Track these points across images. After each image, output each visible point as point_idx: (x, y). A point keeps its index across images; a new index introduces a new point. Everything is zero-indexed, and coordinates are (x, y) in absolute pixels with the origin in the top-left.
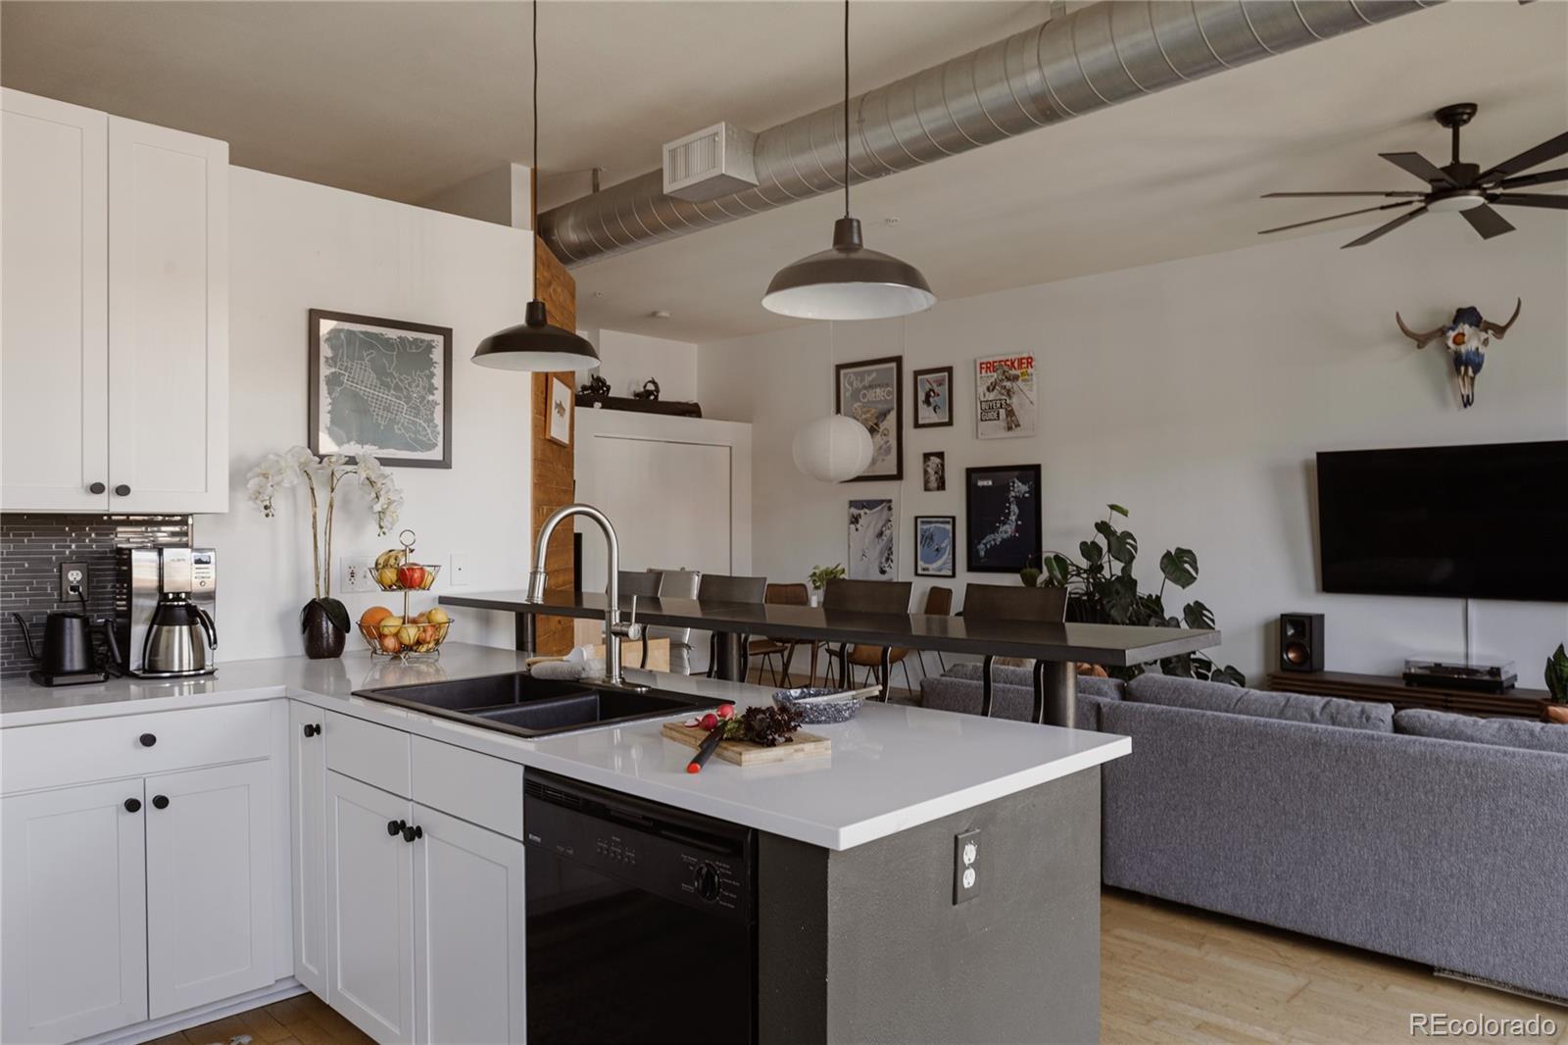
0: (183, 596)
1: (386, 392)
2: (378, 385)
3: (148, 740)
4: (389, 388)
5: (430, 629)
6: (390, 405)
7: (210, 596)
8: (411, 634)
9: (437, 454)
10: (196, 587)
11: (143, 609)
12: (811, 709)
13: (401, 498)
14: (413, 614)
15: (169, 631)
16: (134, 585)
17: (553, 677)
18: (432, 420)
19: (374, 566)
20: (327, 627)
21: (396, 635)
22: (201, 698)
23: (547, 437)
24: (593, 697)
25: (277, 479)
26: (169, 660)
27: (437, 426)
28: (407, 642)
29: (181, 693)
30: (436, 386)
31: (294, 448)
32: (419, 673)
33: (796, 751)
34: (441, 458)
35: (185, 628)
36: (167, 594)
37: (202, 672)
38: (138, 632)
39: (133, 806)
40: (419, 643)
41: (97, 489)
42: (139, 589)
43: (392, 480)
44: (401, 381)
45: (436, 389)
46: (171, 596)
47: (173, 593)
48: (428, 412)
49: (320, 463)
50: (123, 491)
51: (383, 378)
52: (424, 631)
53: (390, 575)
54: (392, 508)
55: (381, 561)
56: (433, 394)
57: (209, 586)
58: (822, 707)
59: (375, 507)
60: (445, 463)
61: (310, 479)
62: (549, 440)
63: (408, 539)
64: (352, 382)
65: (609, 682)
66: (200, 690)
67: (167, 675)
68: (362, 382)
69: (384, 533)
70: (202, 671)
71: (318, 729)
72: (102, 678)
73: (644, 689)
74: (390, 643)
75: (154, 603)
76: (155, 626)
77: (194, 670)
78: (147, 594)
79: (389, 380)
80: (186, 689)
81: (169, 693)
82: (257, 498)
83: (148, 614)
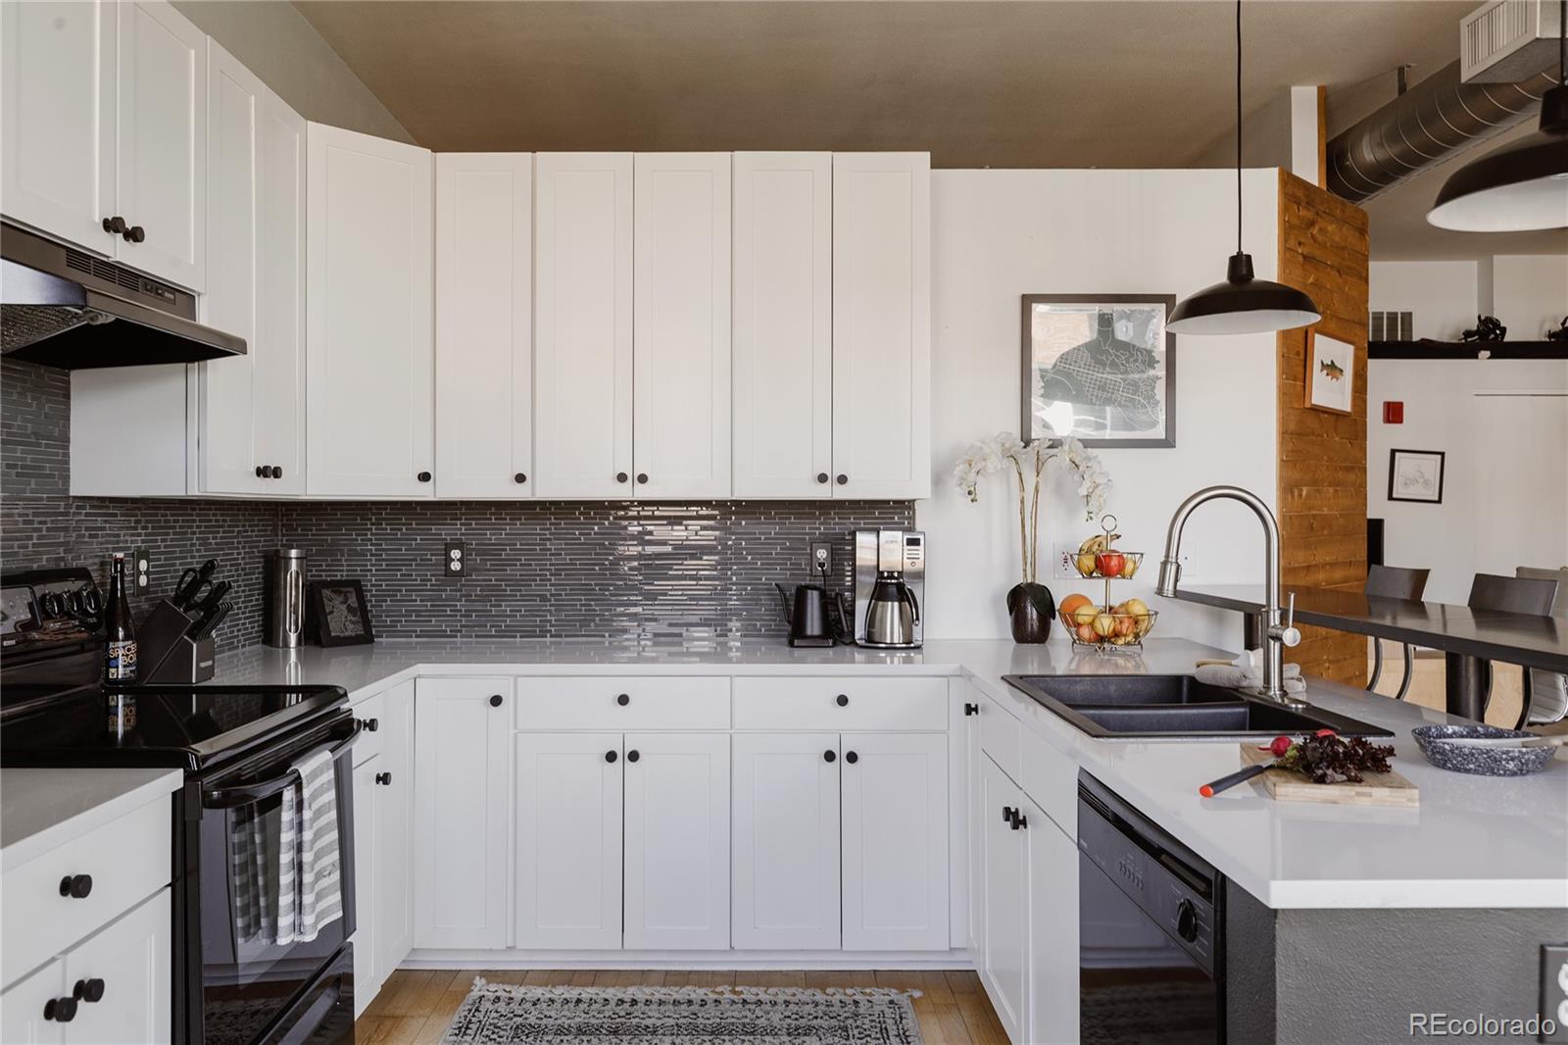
0: (896, 575)
1: (1101, 371)
2: (1093, 364)
3: (843, 701)
4: (1104, 365)
5: (1126, 620)
6: (1105, 383)
7: (919, 576)
8: (1106, 625)
9: (1160, 433)
10: (908, 566)
11: (864, 584)
12: (1452, 751)
13: (1109, 481)
14: (1115, 602)
15: (883, 606)
16: (858, 563)
17: (1214, 683)
18: (1153, 396)
19: (1078, 552)
20: (1032, 613)
21: (1092, 625)
22: (908, 668)
23: (1307, 405)
24: (1242, 710)
25: (980, 465)
26: (883, 633)
27: (1159, 402)
28: (1102, 633)
29: (892, 662)
30: (1157, 359)
31: (1001, 434)
32: (1117, 666)
33: (1358, 794)
34: (1164, 437)
35: (896, 604)
36: (883, 572)
37: (912, 645)
38: (862, 605)
39: (830, 756)
40: (1117, 634)
41: (823, 478)
42: (861, 567)
43: (1100, 462)
44: (1118, 357)
45: (1158, 362)
46: (886, 574)
47: (888, 572)
48: (1148, 388)
49: (1025, 447)
50: (842, 480)
51: (1099, 357)
52: (1121, 622)
53: (1089, 562)
54: (1098, 492)
55: (1085, 548)
56: (1154, 368)
57: (919, 565)
58: (1467, 751)
59: (1079, 491)
60: (1168, 442)
61: (1017, 463)
62: (1310, 409)
63: (1109, 524)
64: (1065, 363)
65: (1265, 694)
66: (908, 661)
67: (883, 645)
68: (1076, 362)
69: (1091, 518)
70: (910, 645)
71: (976, 709)
72: (831, 644)
73: (1300, 706)
74: (1085, 632)
75: (874, 580)
76: (873, 601)
77: (903, 643)
78: (867, 571)
79: (1104, 358)
80: (896, 660)
81: (883, 661)
82: (961, 484)
83: (869, 590)
